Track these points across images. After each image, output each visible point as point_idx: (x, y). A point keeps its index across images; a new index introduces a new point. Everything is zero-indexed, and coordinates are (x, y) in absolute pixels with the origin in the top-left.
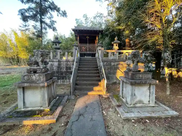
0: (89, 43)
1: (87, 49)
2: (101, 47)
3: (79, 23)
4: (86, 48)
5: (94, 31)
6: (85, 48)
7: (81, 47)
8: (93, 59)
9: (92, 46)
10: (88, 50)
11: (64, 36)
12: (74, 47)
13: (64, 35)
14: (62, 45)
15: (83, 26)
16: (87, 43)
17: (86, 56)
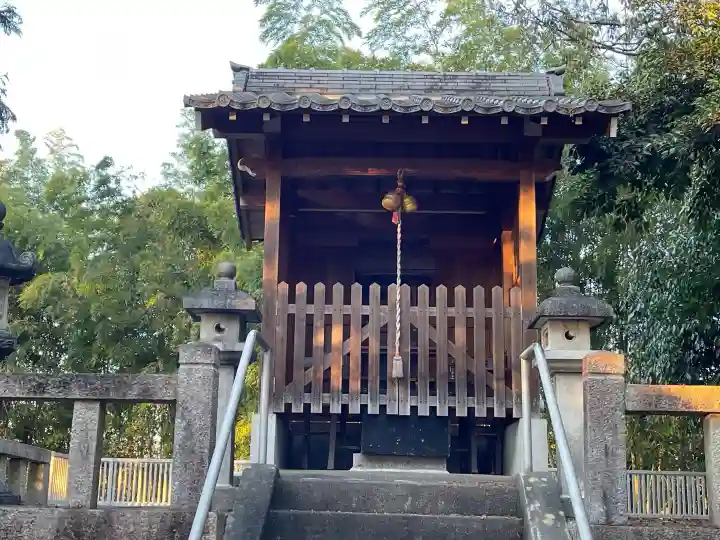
0: (412, 280)
1: (383, 357)
2: (583, 338)
3: (296, 29)
4: (365, 343)
5: (485, 121)
6: (354, 346)
7: (300, 327)
8: (465, 503)
9: (458, 311)
10: (397, 368)
11: (104, 181)
12: (206, 330)
13: (106, 163)
14: (57, 293)
15: (352, 60)
16: (386, 280)
17: (375, 455)
